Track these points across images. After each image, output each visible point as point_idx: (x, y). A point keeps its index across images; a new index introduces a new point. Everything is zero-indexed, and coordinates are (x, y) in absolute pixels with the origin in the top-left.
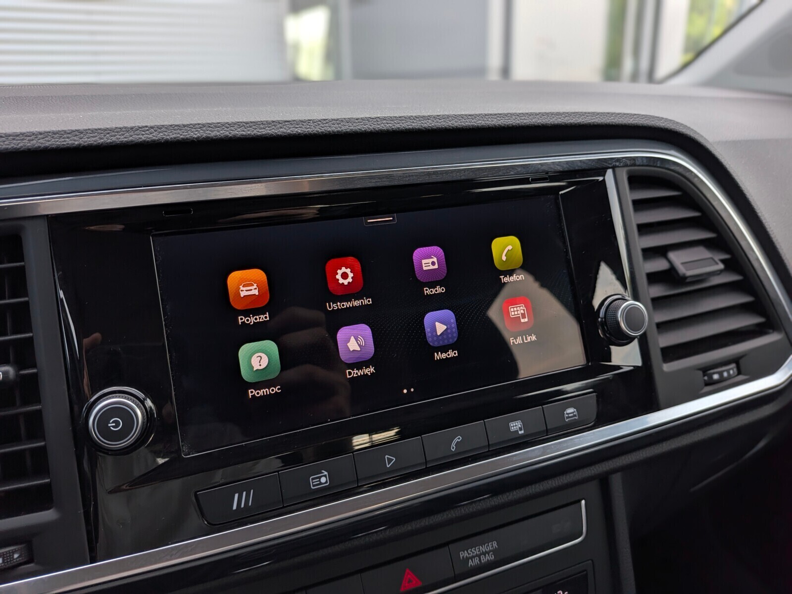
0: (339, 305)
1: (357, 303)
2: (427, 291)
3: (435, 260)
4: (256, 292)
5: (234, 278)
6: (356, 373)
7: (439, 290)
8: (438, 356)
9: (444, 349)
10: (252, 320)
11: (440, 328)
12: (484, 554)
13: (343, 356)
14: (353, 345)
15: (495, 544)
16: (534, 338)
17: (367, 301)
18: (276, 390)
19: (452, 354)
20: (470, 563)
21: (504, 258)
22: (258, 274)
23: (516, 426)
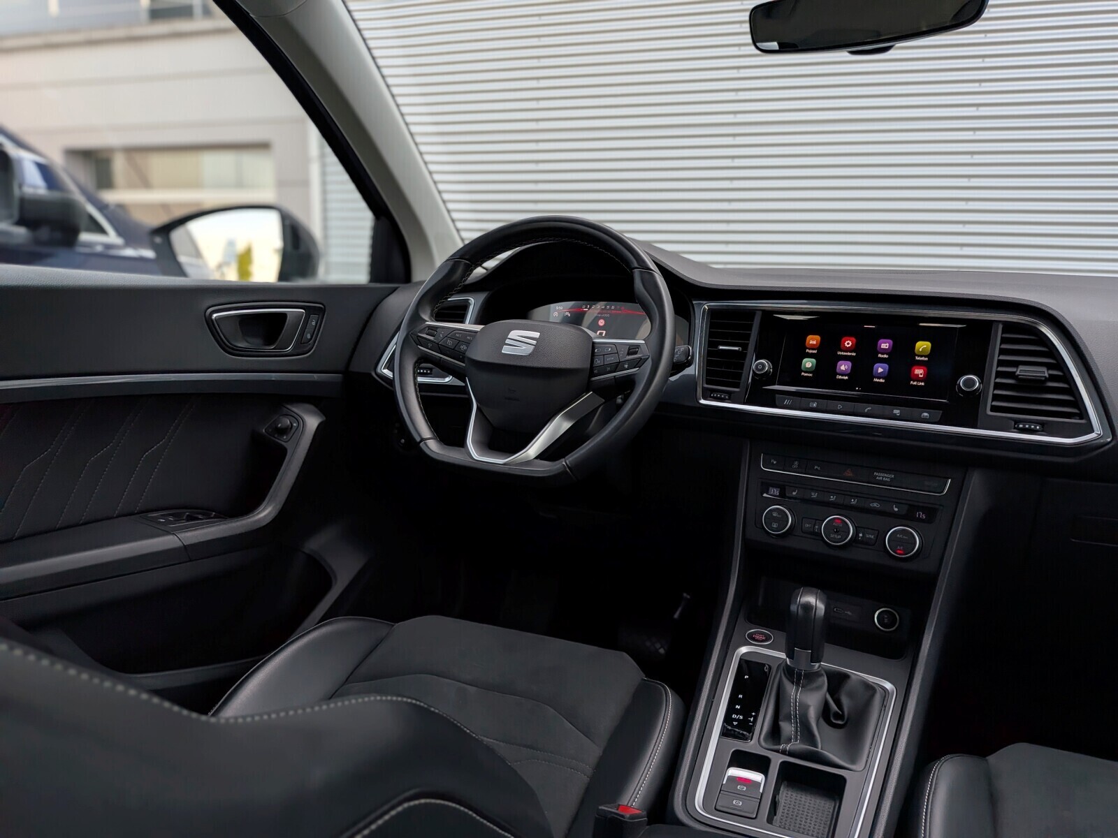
0: (843, 353)
1: (849, 354)
2: (880, 356)
3: (888, 345)
4: (815, 343)
5: (810, 337)
6: (840, 377)
7: (885, 356)
8: (876, 380)
9: (879, 378)
10: (811, 351)
11: (880, 370)
12: (886, 477)
13: (838, 371)
14: (843, 368)
15: (893, 476)
16: (923, 384)
17: (854, 354)
18: (811, 375)
19: (882, 380)
20: (878, 478)
21: (920, 350)
22: (818, 338)
23: (897, 412)
